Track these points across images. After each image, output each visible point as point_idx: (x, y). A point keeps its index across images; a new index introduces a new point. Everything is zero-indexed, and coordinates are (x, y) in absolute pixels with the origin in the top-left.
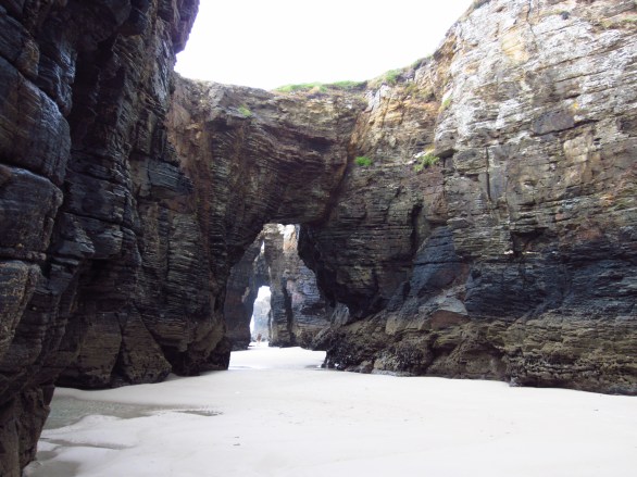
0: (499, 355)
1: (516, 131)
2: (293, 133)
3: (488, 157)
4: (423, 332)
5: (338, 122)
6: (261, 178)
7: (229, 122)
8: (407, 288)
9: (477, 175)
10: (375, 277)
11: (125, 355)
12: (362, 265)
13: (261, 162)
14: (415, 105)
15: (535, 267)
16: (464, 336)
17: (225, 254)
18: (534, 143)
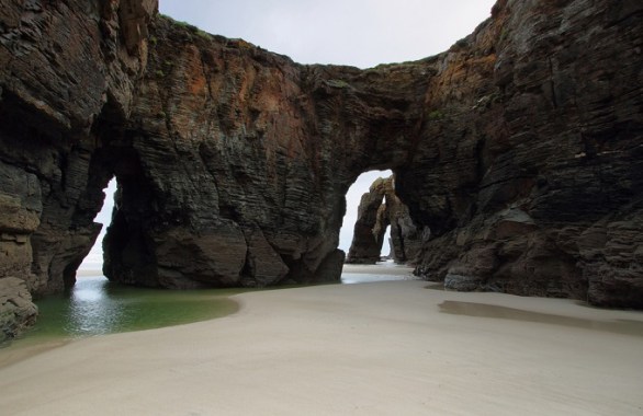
0: (572, 260)
1: (585, 28)
2: (380, 98)
3: (551, 67)
4: (488, 241)
5: (414, 86)
6: (358, 133)
7: (329, 91)
8: (475, 208)
9: (540, 86)
10: (448, 202)
11: (251, 261)
12: (439, 194)
13: (355, 121)
14: (477, 61)
15: (614, 166)
16: (530, 244)
17: (331, 189)
18: (608, 34)
